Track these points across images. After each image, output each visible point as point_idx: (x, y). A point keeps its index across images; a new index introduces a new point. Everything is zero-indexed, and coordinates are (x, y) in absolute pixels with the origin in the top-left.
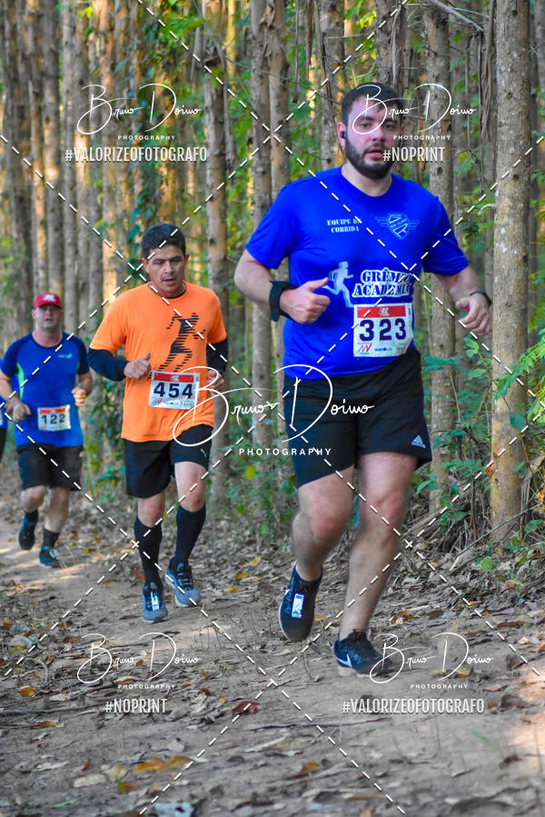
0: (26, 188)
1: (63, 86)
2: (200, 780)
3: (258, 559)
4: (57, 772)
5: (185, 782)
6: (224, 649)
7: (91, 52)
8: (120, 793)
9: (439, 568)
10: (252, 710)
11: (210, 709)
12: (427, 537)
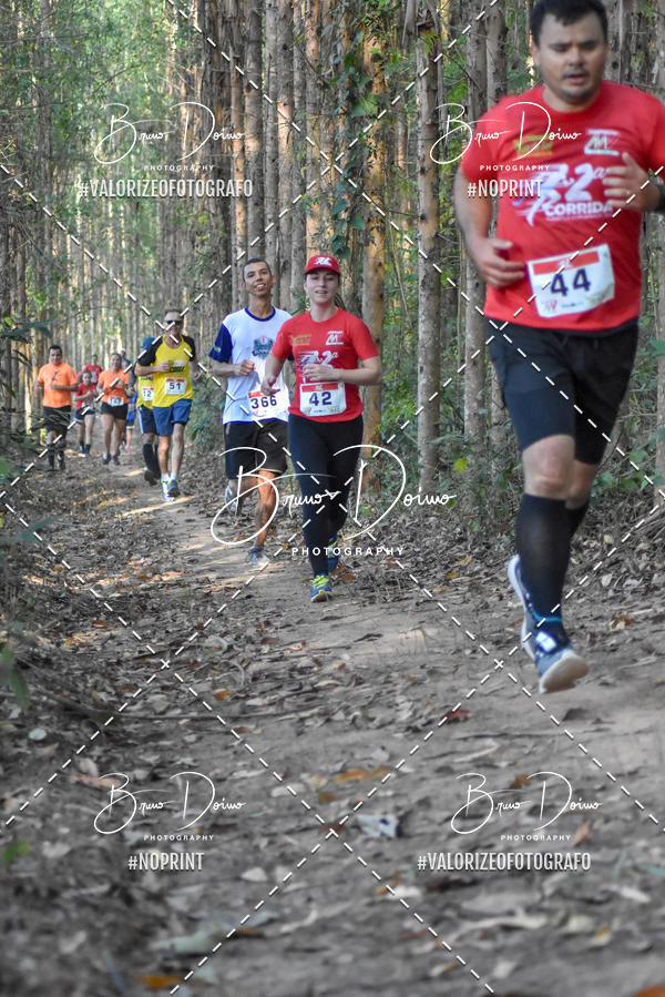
0: (225, 161)
1: (266, 51)
2: (404, 791)
3: (469, 558)
4: (253, 780)
5: (390, 793)
6: (432, 653)
7: (295, 15)
8: (320, 803)
10: (462, 719)
11: (417, 716)
12: (650, 536)
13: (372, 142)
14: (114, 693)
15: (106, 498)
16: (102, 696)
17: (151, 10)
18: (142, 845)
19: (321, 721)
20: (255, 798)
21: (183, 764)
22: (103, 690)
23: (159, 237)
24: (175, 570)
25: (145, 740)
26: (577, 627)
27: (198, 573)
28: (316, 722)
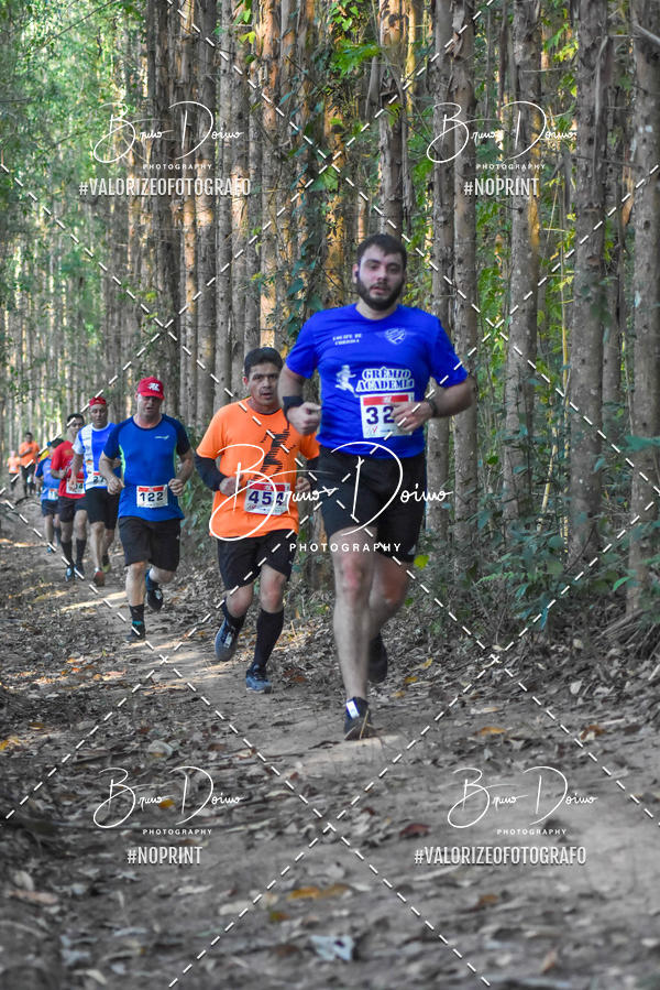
0: (174, 235)
1: (220, 120)
2: (360, 911)
3: (430, 661)
4: (200, 897)
5: (345, 913)
6: (390, 763)
7: (251, 82)
8: (272, 922)
9: (636, 677)
10: (422, 834)
11: (375, 829)
12: (623, 641)
13: (332, 217)
14: (51, 800)
15: (43, 591)
16: (39, 803)
17: (98, 74)
18: (80, 964)
19: (272, 835)
20: (202, 916)
21: (125, 878)
22: (40, 798)
23: (103, 315)
24: (116, 669)
25: (84, 852)
26: (544, 737)
27: (141, 673)
28: (267, 835)
